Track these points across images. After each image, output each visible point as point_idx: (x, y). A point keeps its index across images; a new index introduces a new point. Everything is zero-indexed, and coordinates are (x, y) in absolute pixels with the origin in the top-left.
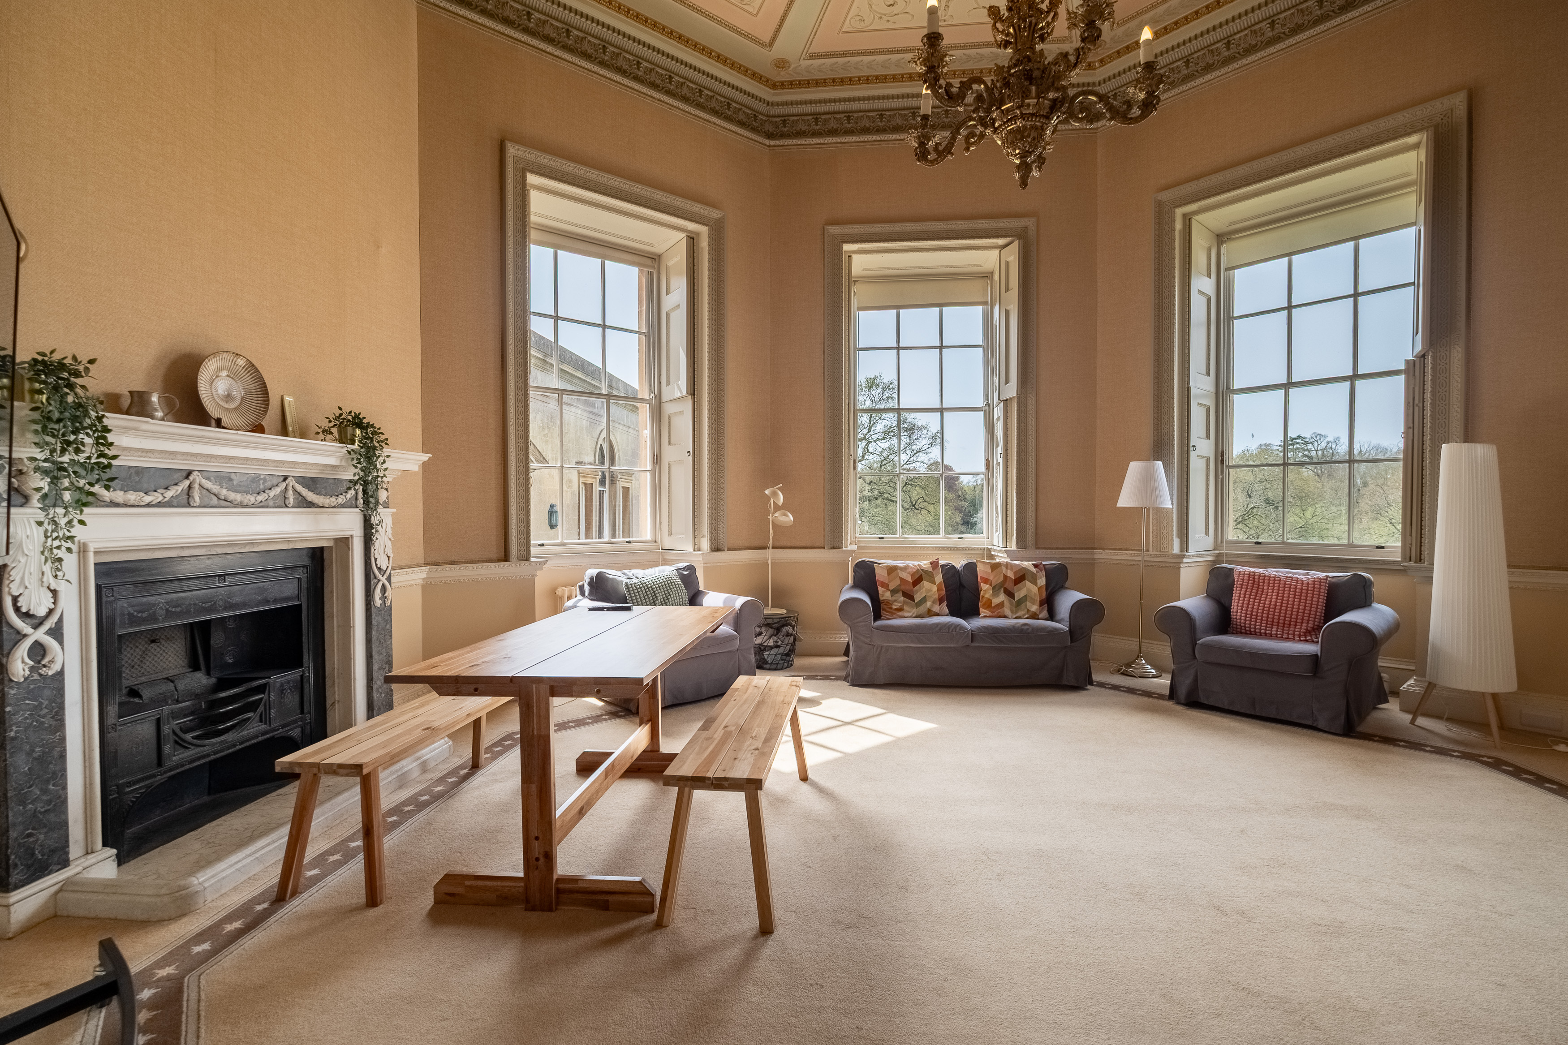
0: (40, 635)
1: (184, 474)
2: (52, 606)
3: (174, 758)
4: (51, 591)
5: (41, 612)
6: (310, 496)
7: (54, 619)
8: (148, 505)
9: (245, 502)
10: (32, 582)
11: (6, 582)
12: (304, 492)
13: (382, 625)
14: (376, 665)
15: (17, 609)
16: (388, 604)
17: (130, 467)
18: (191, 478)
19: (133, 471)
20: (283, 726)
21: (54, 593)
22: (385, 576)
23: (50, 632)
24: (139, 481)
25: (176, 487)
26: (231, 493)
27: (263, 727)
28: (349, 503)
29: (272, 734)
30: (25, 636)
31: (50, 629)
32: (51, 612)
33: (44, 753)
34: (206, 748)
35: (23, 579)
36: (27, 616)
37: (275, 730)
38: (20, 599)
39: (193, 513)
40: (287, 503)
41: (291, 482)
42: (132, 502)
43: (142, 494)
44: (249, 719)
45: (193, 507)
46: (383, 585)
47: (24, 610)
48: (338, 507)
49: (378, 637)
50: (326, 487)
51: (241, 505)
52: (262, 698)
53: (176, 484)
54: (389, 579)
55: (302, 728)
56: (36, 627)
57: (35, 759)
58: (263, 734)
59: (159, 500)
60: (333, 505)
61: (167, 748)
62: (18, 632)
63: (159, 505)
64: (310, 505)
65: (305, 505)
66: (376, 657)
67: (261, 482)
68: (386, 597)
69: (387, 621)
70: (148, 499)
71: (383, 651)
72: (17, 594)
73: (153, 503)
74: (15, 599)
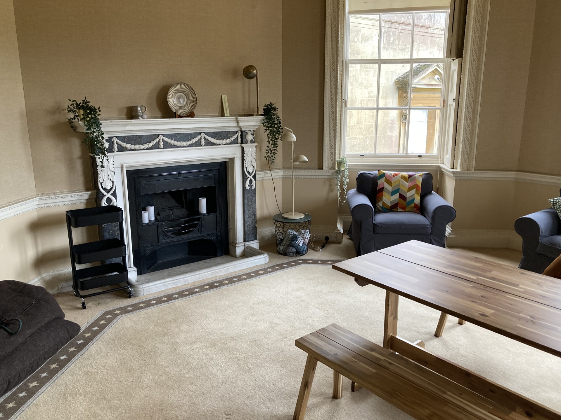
0: (109, 195)
1: (157, 136)
2: (112, 186)
3: (163, 241)
4: (112, 181)
5: (109, 188)
6: (213, 140)
7: (113, 190)
8: (143, 149)
9: (182, 145)
10: (106, 178)
11: (99, 178)
12: (210, 139)
13: (250, 197)
14: (247, 215)
15: (102, 187)
16: (253, 188)
17: (137, 136)
18: (159, 138)
19: (138, 137)
20: (208, 235)
21: (113, 182)
22: (252, 175)
23: (112, 195)
24: (140, 140)
25: (153, 142)
26: (176, 142)
27: (199, 234)
28: (234, 142)
29: (202, 238)
30: (105, 195)
31: (112, 193)
32: (112, 188)
33: (113, 233)
34: (176, 239)
35: (103, 177)
36: (105, 189)
37: (203, 236)
38: (103, 184)
39: (160, 151)
40: (201, 144)
41: (203, 135)
42: (137, 149)
43: (141, 145)
44: (193, 230)
45: (161, 149)
46: (251, 179)
47: (104, 187)
48: (226, 144)
49: (248, 203)
50: (221, 136)
51: (180, 147)
52: (198, 223)
53: (154, 141)
54: (254, 177)
55: (217, 237)
56: (108, 192)
57: (110, 234)
58: (198, 237)
59: (147, 147)
60: (224, 144)
61: (160, 237)
62: (103, 194)
63: (148, 149)
64: (213, 144)
65: (211, 145)
66: (247, 212)
67: (190, 136)
68: (252, 185)
69: (253, 196)
70: (143, 147)
71: (251, 209)
72: (101, 182)
73: (145, 148)
74: (101, 184)
